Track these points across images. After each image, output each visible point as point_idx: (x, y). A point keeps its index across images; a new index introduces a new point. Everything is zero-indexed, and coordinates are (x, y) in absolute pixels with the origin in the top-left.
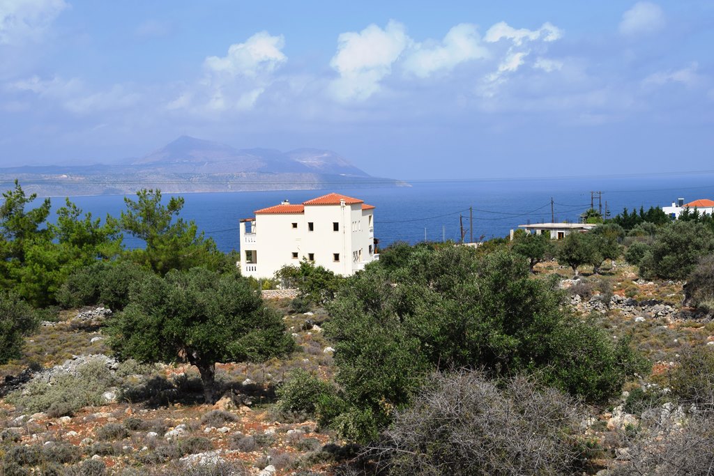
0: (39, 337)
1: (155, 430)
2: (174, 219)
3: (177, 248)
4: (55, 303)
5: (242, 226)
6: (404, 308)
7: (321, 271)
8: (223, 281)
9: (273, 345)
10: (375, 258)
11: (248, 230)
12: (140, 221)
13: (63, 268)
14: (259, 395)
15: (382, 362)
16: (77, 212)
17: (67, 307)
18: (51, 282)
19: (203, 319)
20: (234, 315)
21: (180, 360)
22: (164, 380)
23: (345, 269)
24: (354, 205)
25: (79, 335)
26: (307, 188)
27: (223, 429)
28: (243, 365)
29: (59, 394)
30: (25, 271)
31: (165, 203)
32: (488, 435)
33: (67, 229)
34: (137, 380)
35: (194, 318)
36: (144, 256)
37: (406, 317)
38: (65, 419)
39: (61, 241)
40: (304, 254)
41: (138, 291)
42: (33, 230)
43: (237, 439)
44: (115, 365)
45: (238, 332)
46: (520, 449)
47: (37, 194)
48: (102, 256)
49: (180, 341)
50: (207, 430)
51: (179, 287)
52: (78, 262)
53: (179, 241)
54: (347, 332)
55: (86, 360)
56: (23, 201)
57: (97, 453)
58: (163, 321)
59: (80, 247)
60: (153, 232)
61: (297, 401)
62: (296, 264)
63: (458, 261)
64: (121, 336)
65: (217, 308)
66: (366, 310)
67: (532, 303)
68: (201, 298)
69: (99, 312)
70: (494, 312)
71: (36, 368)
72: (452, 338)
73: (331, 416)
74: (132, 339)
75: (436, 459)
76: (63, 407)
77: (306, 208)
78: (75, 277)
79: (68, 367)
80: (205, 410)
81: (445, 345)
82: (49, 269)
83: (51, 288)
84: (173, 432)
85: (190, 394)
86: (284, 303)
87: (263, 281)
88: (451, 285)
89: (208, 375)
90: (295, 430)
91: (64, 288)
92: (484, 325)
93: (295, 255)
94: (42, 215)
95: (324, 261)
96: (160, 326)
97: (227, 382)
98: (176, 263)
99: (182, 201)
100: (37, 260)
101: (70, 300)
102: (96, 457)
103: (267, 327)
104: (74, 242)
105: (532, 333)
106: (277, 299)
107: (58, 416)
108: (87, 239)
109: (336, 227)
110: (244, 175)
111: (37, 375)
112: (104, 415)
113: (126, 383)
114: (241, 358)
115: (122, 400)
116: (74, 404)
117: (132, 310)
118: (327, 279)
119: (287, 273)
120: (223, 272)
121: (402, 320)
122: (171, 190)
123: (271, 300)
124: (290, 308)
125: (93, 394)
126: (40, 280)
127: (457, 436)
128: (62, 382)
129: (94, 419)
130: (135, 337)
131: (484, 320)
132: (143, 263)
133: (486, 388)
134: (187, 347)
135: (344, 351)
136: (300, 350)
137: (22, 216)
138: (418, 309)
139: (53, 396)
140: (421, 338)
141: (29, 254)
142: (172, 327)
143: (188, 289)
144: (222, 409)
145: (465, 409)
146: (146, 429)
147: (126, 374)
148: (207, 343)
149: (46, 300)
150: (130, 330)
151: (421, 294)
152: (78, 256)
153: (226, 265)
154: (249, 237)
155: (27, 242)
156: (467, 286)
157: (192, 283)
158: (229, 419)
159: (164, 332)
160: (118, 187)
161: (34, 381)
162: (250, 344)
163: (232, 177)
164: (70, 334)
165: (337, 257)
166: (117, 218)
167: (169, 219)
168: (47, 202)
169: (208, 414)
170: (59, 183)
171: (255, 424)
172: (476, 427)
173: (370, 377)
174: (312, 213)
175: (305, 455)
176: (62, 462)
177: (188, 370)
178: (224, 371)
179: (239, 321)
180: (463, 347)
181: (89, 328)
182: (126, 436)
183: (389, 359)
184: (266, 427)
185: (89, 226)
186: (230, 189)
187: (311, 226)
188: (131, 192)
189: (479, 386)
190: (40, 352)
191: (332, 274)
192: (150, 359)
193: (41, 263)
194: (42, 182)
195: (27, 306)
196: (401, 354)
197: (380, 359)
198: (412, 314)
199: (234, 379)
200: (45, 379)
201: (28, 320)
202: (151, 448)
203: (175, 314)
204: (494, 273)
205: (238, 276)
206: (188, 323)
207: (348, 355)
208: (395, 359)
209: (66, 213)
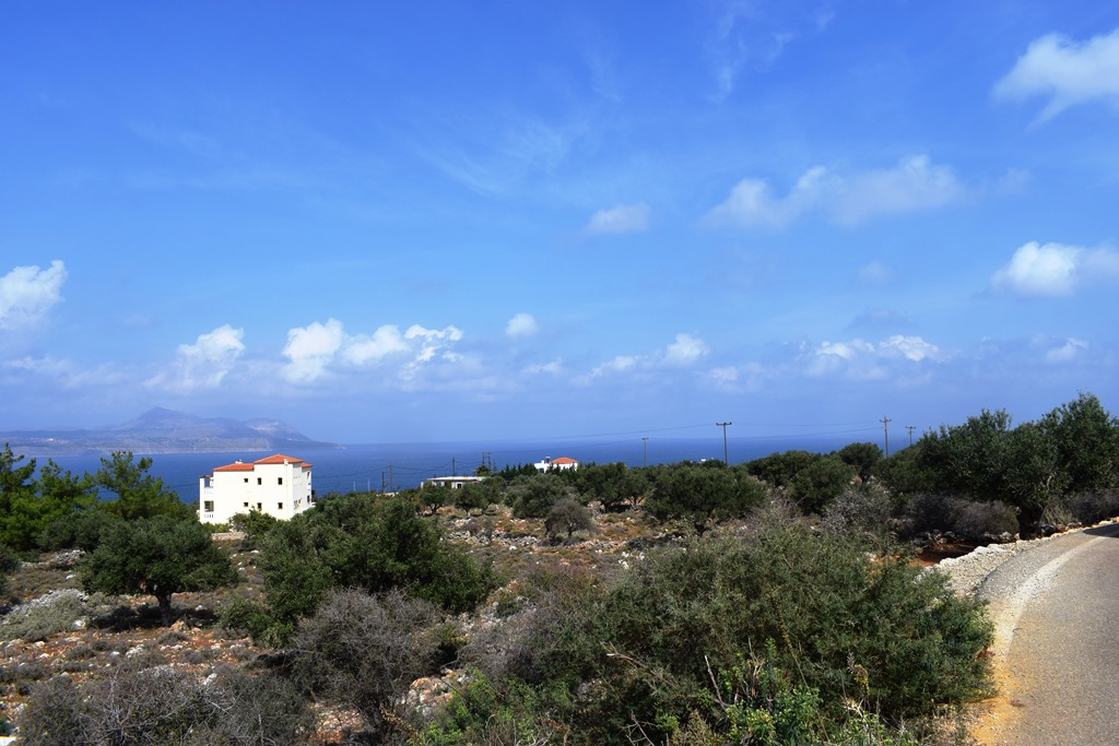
0: (20, 576)
1: (117, 650)
2: (144, 475)
3: (145, 500)
4: (36, 547)
5: (202, 481)
6: (320, 544)
7: (267, 517)
8: (180, 527)
9: (220, 577)
10: (312, 505)
11: (207, 485)
12: (114, 477)
13: (45, 517)
14: (206, 618)
15: (301, 586)
16: (58, 470)
17: (47, 550)
18: (34, 529)
19: (162, 557)
20: (188, 553)
21: (142, 592)
22: (129, 608)
23: (285, 515)
24: (295, 464)
25: (56, 574)
26: (259, 450)
27: (177, 647)
28: (196, 595)
29: (35, 623)
30: (11, 520)
31: (136, 462)
33: (50, 483)
34: (105, 609)
35: (154, 557)
36: (116, 506)
37: (322, 551)
38: (39, 644)
39: (44, 494)
40: (253, 503)
41: (107, 535)
42: (20, 485)
43: (188, 654)
44: (86, 598)
45: (190, 567)
47: (23, 455)
48: (79, 506)
49: (141, 576)
50: (163, 648)
51: (141, 532)
52: (58, 512)
53: (147, 494)
54: (274, 564)
55: (60, 594)
56: (11, 461)
57: (67, 670)
58: (127, 559)
59: (61, 499)
60: (124, 486)
61: (233, 620)
62: (246, 512)
63: (362, 506)
64: (90, 572)
65: (173, 547)
66: (290, 546)
67: (418, 538)
68: (160, 540)
69: (75, 553)
70: (389, 545)
71: (16, 602)
73: (261, 631)
74: (99, 577)
76: (38, 633)
77: (256, 467)
78: (54, 524)
79: (45, 600)
80: (163, 632)
82: (32, 518)
83: (33, 534)
84: (133, 651)
85: (150, 619)
86: (236, 543)
87: (218, 526)
88: (357, 524)
89: (165, 602)
90: (237, 645)
91: (45, 534)
92: (381, 555)
93: (246, 504)
94: (27, 472)
95: (270, 509)
96: (124, 564)
97: (183, 608)
98: (145, 513)
99: (151, 461)
100: (21, 510)
101: (49, 544)
102: (65, 673)
103: (216, 562)
104: (56, 495)
105: (418, 560)
106: (229, 540)
107: (33, 641)
108: (66, 493)
109: (280, 481)
110: (208, 440)
111: (17, 608)
112: (74, 639)
113: (95, 612)
114: (194, 588)
115: (90, 626)
116: (47, 631)
117: (102, 551)
118: (270, 523)
119: (238, 519)
120: (184, 518)
121: (319, 553)
122: (141, 452)
123: (224, 541)
124: (239, 548)
125: (65, 623)
126: (24, 527)
128: (39, 613)
129: (66, 643)
130: (103, 573)
132: (115, 512)
133: (369, 601)
134: (147, 581)
135: (271, 578)
136: (246, 581)
137: (10, 473)
138: (331, 544)
139: (31, 624)
140: (332, 566)
141: (15, 505)
142: (134, 564)
143: (150, 533)
144: (176, 631)
146: (110, 649)
147: (95, 605)
148: (164, 576)
149: (28, 544)
150: (97, 568)
151: (334, 533)
152: (58, 506)
153: (188, 512)
154: (208, 489)
155: (13, 495)
156: (368, 526)
157: (154, 528)
158: (181, 638)
159: (127, 569)
160: (98, 449)
161: (14, 613)
162: (200, 577)
163: (197, 441)
164: (49, 573)
165: (280, 505)
166: (94, 474)
167: (139, 476)
168: (33, 462)
169: (164, 635)
170: (46, 445)
171: (204, 641)
172: (360, 630)
173: (291, 597)
174: (260, 470)
175: (243, 664)
176: (35, 679)
177: (149, 600)
178: (179, 599)
179: (192, 558)
181: (65, 567)
182: (93, 655)
183: (307, 584)
184: (213, 644)
185: (68, 481)
186: (195, 451)
187: (260, 481)
188: (107, 453)
190: (21, 589)
191: (274, 519)
192: (115, 590)
193: (25, 513)
194: (31, 445)
195: (10, 550)
196: (317, 579)
197: (299, 583)
198: (326, 548)
199: (189, 606)
200: (24, 611)
201: (10, 561)
202: (113, 664)
203: (138, 553)
205: (195, 520)
206: (149, 560)
208: (311, 584)
209: (49, 471)
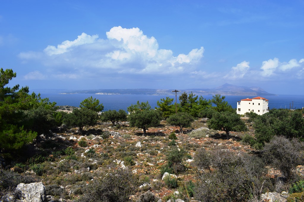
0: (194, 123)
1: (216, 144)
2: (223, 101)
3: (223, 107)
4: (198, 116)
5: (238, 103)
6: (271, 122)
7: (255, 114)
8: (232, 114)
9: (242, 128)
10: (268, 111)
11: (239, 104)
12: (216, 101)
13: (200, 110)
14: (238, 139)
15: (265, 134)
16: (203, 98)
17: (200, 118)
18: (197, 112)
19: (227, 122)
20: (234, 121)
21: (222, 130)
22: (219, 134)
23: (261, 114)
24: (264, 100)
25: (202, 123)
26: (253, 95)
27: (230, 145)
28: (235, 132)
29: (197, 134)
30: (192, 110)
31: (221, 97)
32: (286, 150)
33: (201, 102)
34: (213, 133)
35: (225, 121)
36: (216, 108)
37: (272, 124)
38: (198, 139)
39: (200, 104)
40: (251, 110)
41: (214, 115)
42: (194, 102)
43: (233, 147)
44: (209, 130)
45: (235, 125)
46: (292, 154)
47: (195, 94)
48: (207, 108)
49: (222, 126)
50: (227, 145)
51: (223, 115)
52: (202, 109)
53: (224, 106)
54: (258, 127)
55: (203, 128)
56: (192, 96)
57: (204, 147)
58: (219, 121)
59: (203, 105)
60: (218, 103)
61: (246, 140)
62: (249, 112)
63: (285, 113)
64: (210, 124)
65: (230, 119)
66: (263, 122)
67: (302, 123)
68: (227, 117)
69: (206, 119)
70: (293, 125)
71: (193, 129)
72: (282, 130)
73: (253, 144)
74: (212, 125)
75: (274, 154)
76: (198, 137)
77: (252, 100)
78: (202, 112)
79: (199, 129)
80: (227, 141)
81: (280, 131)
82: (197, 110)
83: (197, 114)
84: (219, 144)
85: (224, 137)
86: (246, 120)
87: (242, 115)
88: (283, 118)
89: (228, 133)
90: (246, 147)
91: (200, 113)
92: (290, 128)
93: (249, 110)
94: (196, 99)
95: (256, 112)
96: (218, 123)
97: (232, 135)
98: (223, 110)
99: (225, 97)
100: (194, 108)
101: (201, 116)
102: (203, 147)
103: (241, 124)
104: (202, 105)
105: (302, 130)
106: (245, 119)
107: (197, 139)
108: (205, 104)
109: (259, 104)
110: (239, 92)
111: (193, 130)
112: (206, 139)
113: (211, 134)
114: (235, 131)
115: (209, 137)
116: (200, 137)
117: (213, 119)
118: (256, 115)
119: (247, 114)
120: (233, 112)
121: (271, 125)
122: (223, 95)
123: (243, 119)
124: (247, 121)
125: (204, 135)
126: (195, 112)
127: (278, 150)
128: (198, 132)
129: (204, 140)
130: (213, 124)
131: (290, 126)
132: (216, 110)
133: (287, 140)
134: (224, 127)
135: (257, 131)
136: (249, 130)
137: (192, 99)
138: (275, 123)
139: (196, 134)
140: (274, 129)
141: (193, 106)
142: (221, 123)
143: (225, 115)
144: (230, 141)
145: (281, 144)
146: (214, 143)
147: (211, 132)
148: (228, 127)
149: (196, 116)
150: (212, 123)
151: (275, 120)
152: (203, 107)
153: (234, 111)
154: (239, 105)
155: (193, 104)
156: (286, 119)
157: (226, 114)
158: (232, 143)
159: (219, 124)
160: (212, 94)
161: (193, 131)
162: (237, 128)
163: (236, 92)
164: (200, 123)
165: (259, 111)
166: (211, 100)
167: (222, 101)
168: (197, 96)
169: (227, 142)
170: (200, 92)
171: (237, 145)
172: (283, 148)
173: (262, 136)
174: (254, 101)
175: (247, 152)
176: (197, 147)
177: (224, 132)
178: (231, 133)
179: (235, 123)
180: (285, 132)
181: (204, 122)
182: (210, 144)
183: (267, 133)
184: (239, 146)
185: (205, 101)
186: (236, 95)
187: (253, 104)
188: (214, 95)
189: (284, 140)
190: (194, 126)
191: (257, 114)
192: (216, 129)
193: (195, 108)
194: (196, 92)
195: (192, 117)
196: (270, 132)
197: (265, 133)
198: (273, 124)
199: (233, 135)
200: (195, 131)
201: (192, 119)
202: (215, 147)
203: (222, 120)
204: (293, 116)
205: (236, 113)
206: (224, 122)
207: (258, 132)
208: (268, 133)
209: (201, 99)
